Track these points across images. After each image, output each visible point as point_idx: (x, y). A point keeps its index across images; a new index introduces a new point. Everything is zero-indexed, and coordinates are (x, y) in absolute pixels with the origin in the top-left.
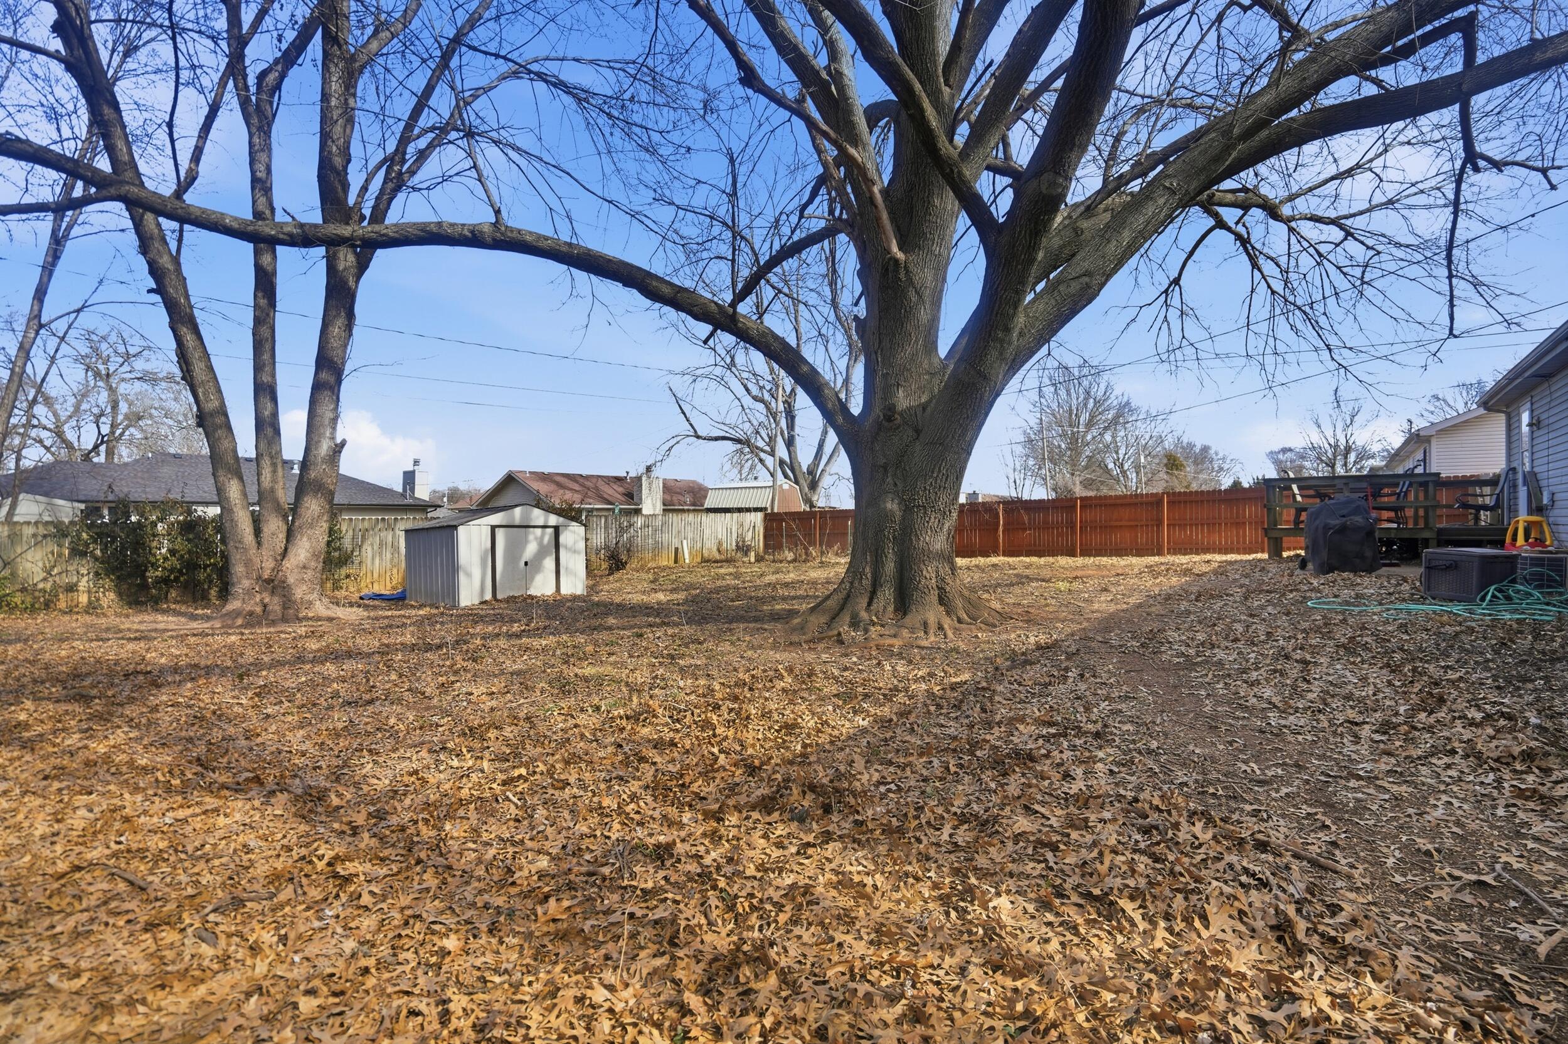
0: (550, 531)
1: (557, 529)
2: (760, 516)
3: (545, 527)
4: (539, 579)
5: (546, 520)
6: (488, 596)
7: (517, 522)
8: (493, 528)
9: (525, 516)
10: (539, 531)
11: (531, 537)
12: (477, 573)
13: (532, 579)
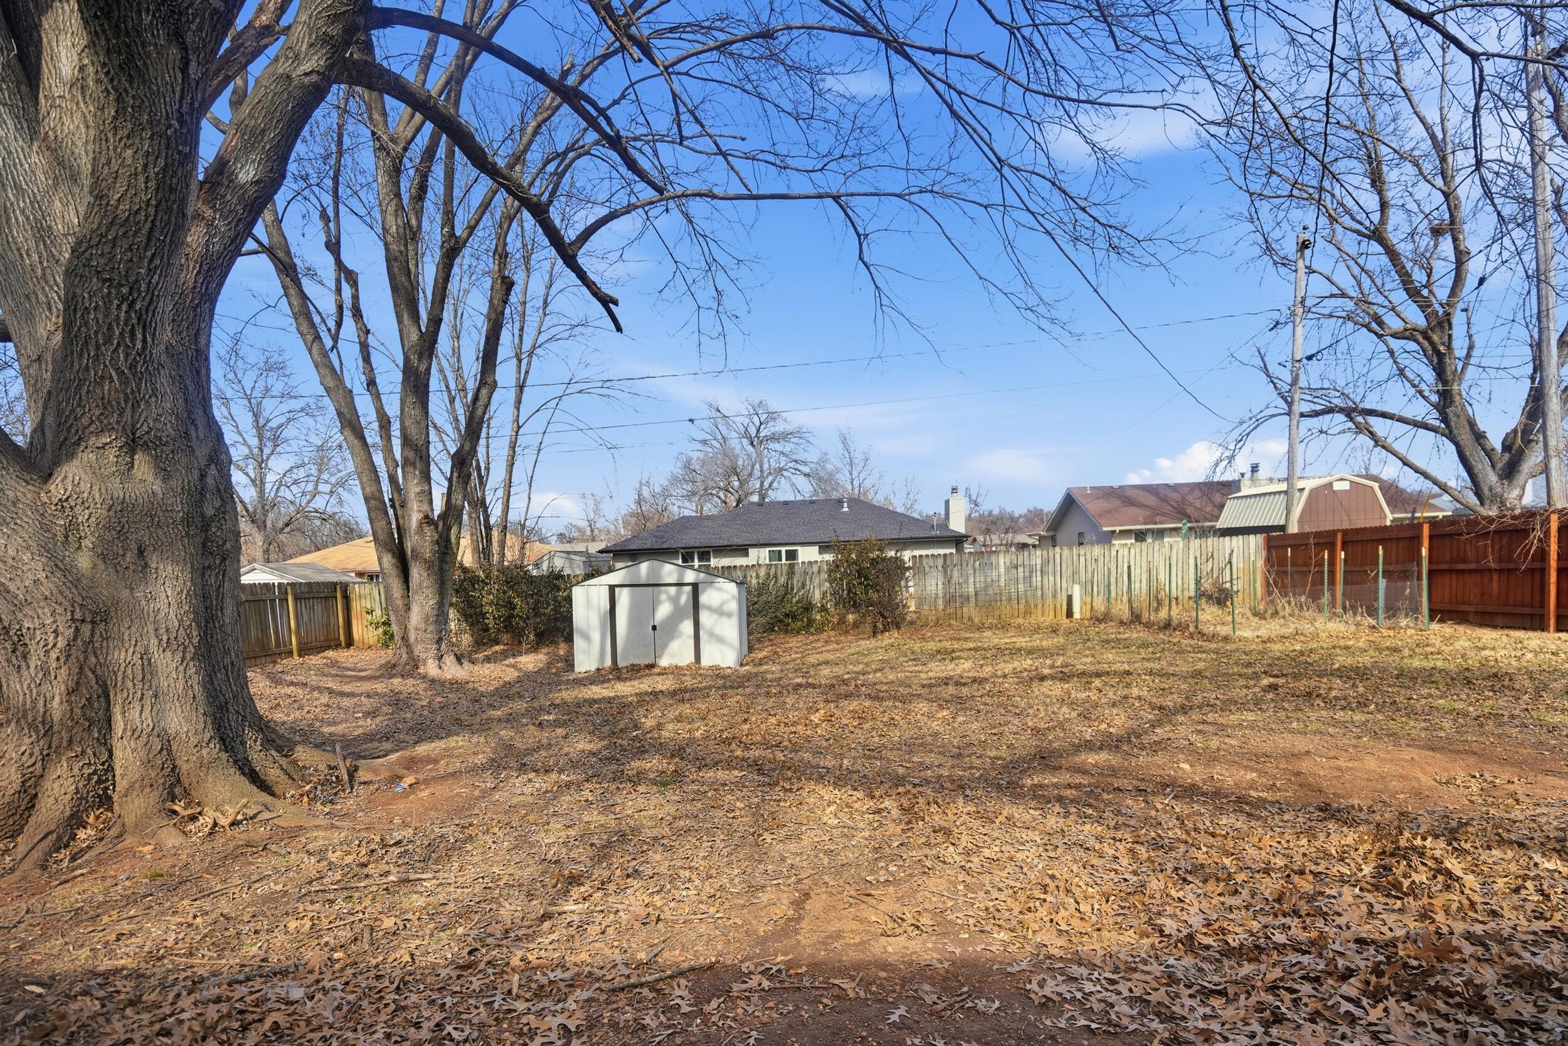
0: (688, 589)
1: (695, 587)
2: (1255, 542)
3: (680, 585)
4: (674, 645)
5: (681, 576)
6: (608, 663)
7: (643, 581)
8: (612, 588)
9: (651, 572)
10: (673, 590)
11: (663, 597)
12: (596, 636)
13: (665, 646)
